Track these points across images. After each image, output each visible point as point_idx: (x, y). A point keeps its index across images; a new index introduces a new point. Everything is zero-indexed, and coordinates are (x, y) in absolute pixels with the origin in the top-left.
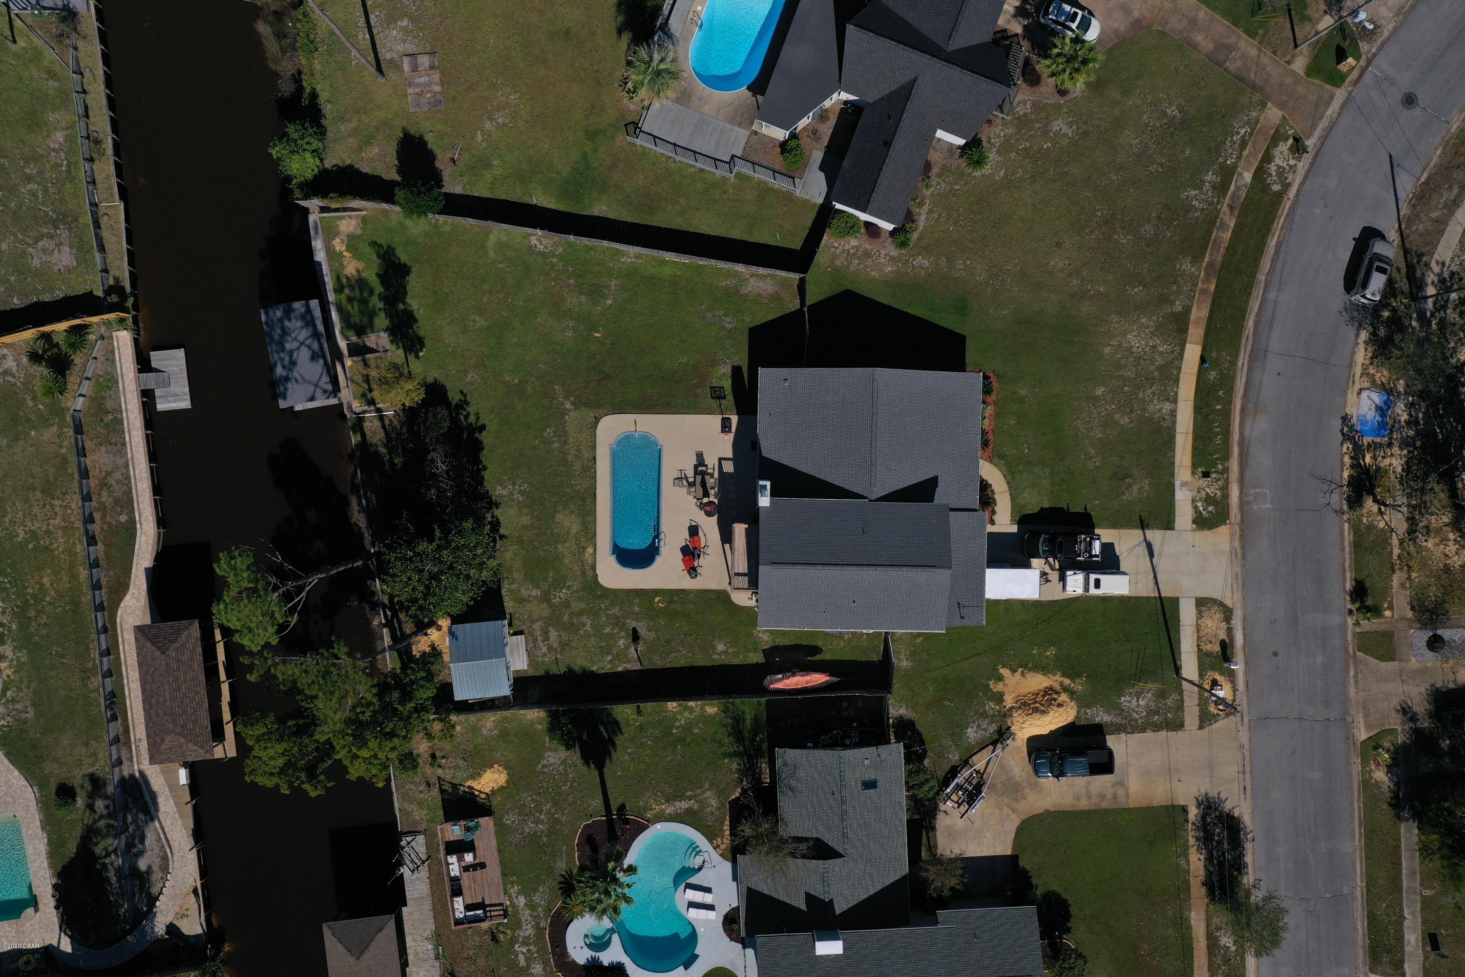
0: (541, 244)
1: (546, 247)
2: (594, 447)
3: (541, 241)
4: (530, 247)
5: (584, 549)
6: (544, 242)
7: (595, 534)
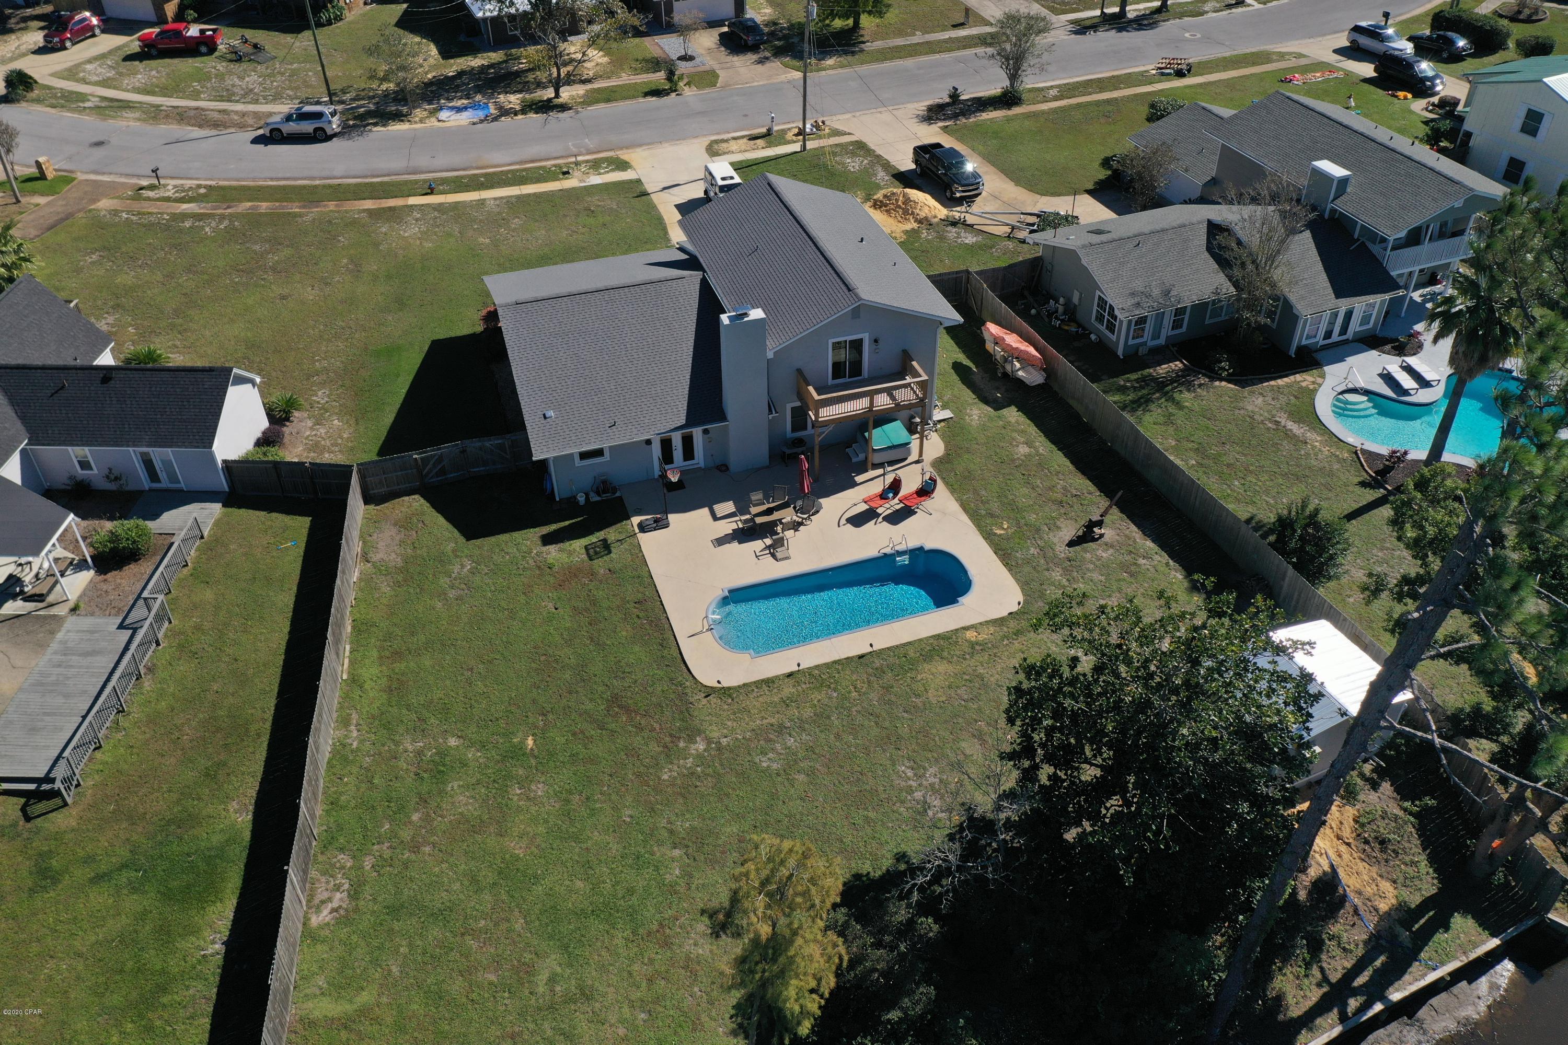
0: (330, 899)
1: (337, 888)
2: (769, 682)
3: (323, 902)
4: (338, 921)
5: (973, 645)
6: (326, 895)
7: (938, 637)
